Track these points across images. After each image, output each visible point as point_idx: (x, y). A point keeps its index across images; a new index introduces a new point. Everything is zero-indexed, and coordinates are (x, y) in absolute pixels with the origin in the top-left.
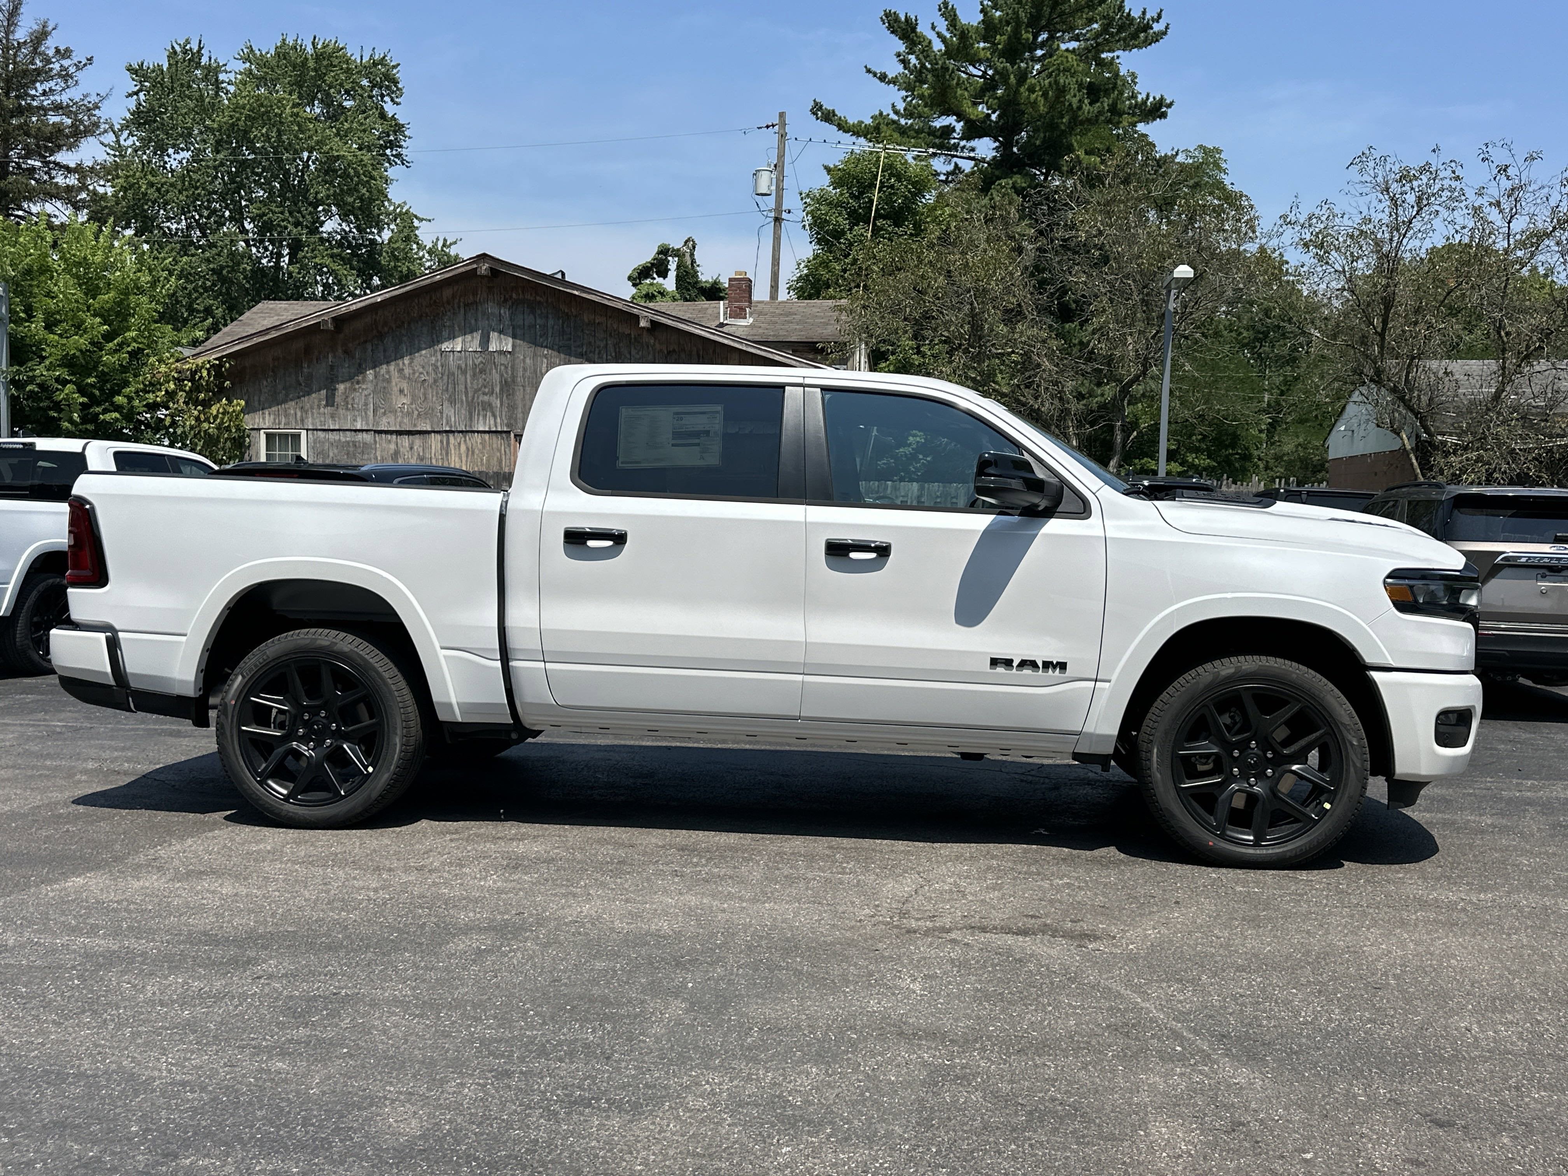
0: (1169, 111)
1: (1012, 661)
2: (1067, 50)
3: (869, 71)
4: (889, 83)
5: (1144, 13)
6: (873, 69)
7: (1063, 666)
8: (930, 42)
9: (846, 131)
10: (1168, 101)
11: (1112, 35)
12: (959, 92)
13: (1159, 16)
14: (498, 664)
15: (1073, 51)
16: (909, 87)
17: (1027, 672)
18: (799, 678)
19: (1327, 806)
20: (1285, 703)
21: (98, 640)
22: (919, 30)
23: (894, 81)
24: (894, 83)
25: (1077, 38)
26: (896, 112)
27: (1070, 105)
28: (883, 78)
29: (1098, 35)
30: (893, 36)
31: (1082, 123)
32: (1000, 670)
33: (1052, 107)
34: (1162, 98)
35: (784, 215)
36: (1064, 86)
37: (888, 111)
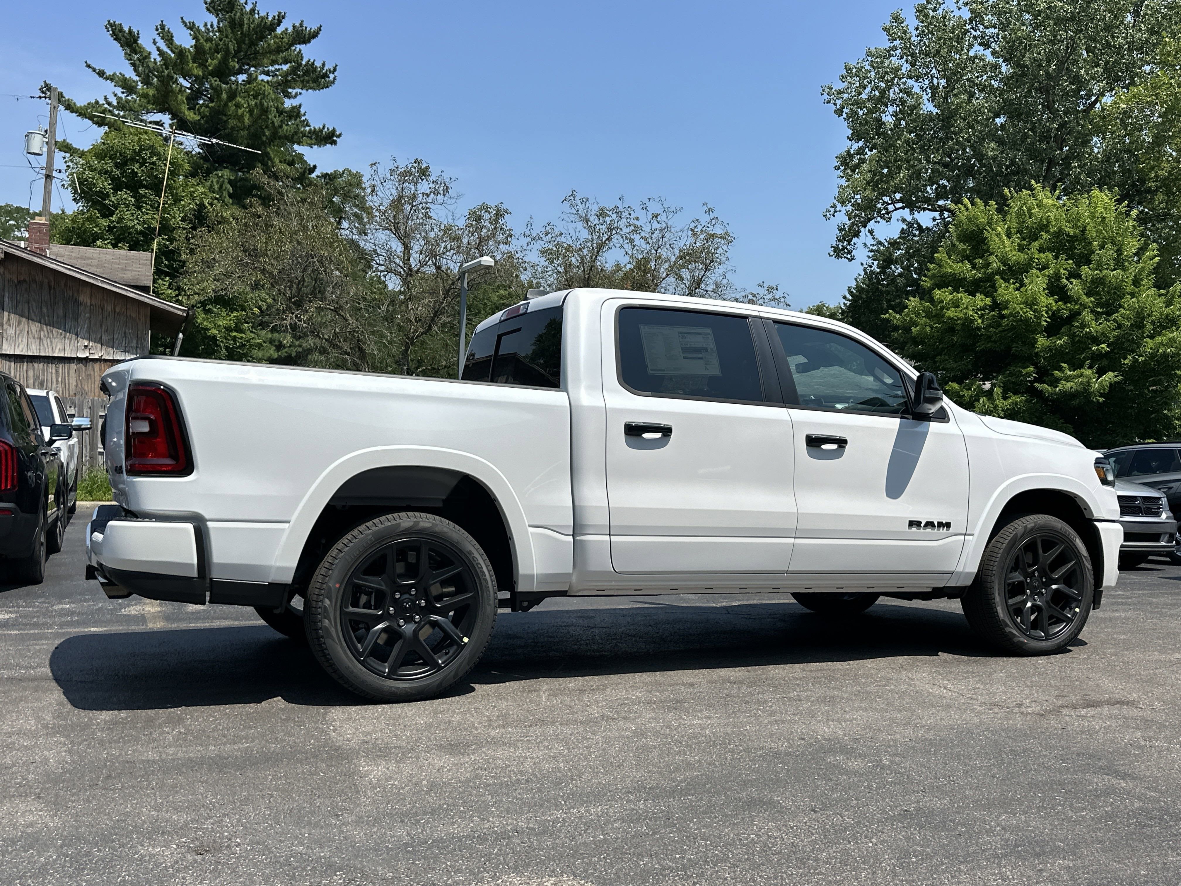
0: (338, 140)
1: (920, 523)
2: (262, 80)
3: (89, 66)
4: (107, 79)
5: (324, 65)
6: (93, 65)
7: (948, 525)
8: (150, 53)
9: (72, 112)
10: (338, 133)
11: (299, 76)
12: (180, 97)
13: (335, 70)
14: (571, 539)
15: (268, 82)
16: (127, 86)
17: (929, 530)
18: (791, 541)
19: (1077, 610)
20: (1057, 544)
21: (185, 530)
22: (139, 42)
23: (111, 78)
24: (112, 80)
25: (267, 73)
26: (109, 104)
27: (273, 123)
28: (101, 74)
29: (287, 74)
30: (115, 42)
31: (280, 138)
32: (914, 529)
33: (255, 122)
34: (334, 130)
35: (55, 174)
36: (267, 108)
37: (102, 101)
